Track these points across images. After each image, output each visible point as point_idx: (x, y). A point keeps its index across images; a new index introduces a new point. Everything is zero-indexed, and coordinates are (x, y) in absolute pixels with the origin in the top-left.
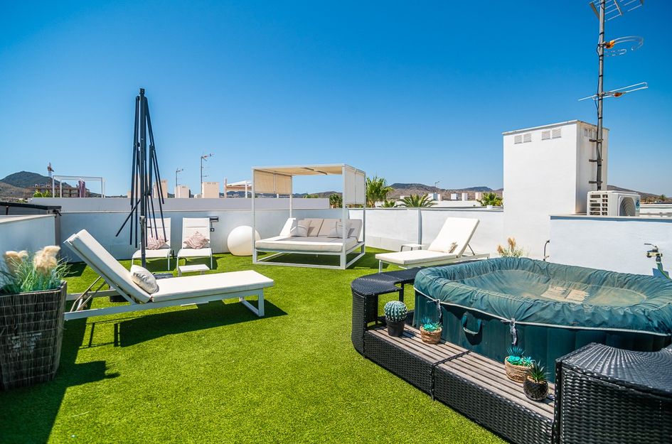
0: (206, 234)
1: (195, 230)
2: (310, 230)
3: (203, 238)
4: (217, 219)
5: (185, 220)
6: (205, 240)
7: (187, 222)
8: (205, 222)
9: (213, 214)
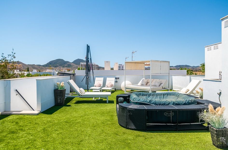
0: (113, 83)
1: (110, 81)
2: (147, 83)
3: (111, 84)
4: (119, 78)
5: (107, 78)
6: (112, 85)
7: (108, 79)
8: (113, 79)
9: (117, 77)
